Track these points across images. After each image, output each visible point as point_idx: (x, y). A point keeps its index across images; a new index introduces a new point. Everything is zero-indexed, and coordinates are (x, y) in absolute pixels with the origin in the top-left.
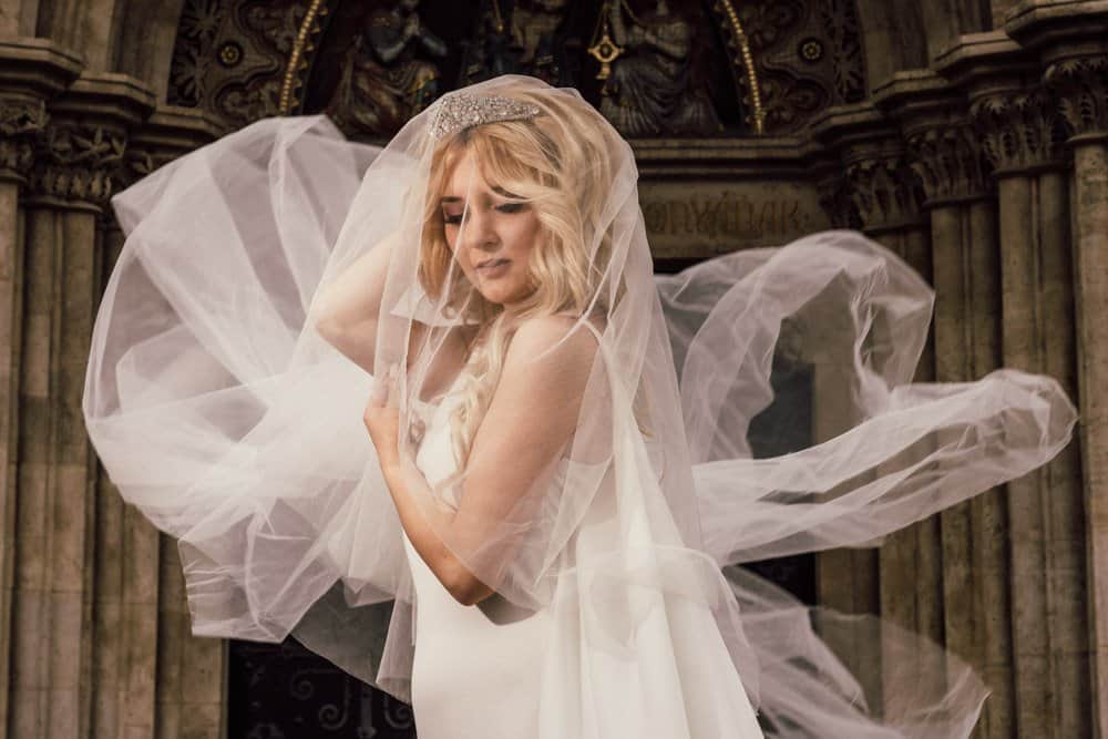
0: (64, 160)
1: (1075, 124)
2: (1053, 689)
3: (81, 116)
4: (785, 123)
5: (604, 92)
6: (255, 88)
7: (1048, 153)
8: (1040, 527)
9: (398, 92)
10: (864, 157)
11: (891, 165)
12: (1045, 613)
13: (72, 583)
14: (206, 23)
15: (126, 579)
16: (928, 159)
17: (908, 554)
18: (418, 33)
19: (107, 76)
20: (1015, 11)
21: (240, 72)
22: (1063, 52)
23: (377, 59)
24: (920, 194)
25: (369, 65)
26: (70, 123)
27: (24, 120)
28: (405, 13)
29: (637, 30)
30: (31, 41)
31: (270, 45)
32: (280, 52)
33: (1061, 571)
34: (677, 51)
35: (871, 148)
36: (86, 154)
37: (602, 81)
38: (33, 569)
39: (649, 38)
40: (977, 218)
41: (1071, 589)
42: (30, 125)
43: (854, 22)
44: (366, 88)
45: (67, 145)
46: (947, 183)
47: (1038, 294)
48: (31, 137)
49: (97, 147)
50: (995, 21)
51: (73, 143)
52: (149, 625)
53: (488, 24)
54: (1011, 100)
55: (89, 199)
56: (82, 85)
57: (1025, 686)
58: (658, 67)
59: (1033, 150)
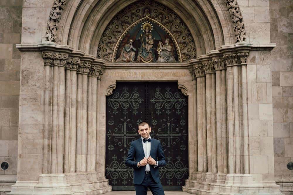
0: (83, 67)
1: (227, 64)
2: (222, 142)
3: (85, 61)
4: (185, 61)
5: (159, 56)
6: (109, 55)
7: (223, 67)
8: (221, 120)
9: (129, 56)
10: (196, 66)
11: (200, 68)
12: (221, 132)
13: (85, 127)
14: (102, 46)
15: (92, 125)
16: (206, 67)
17: (202, 122)
18: (132, 47)
19: (88, 55)
20: (219, 47)
21: (107, 53)
22: (226, 53)
23: (126, 51)
24: (204, 72)
25: (125, 52)
26: (83, 62)
27: (77, 62)
28: (130, 45)
29: (164, 47)
30: (78, 50)
31: (111, 49)
32: (112, 50)
33: (224, 126)
34: (170, 50)
35: (197, 65)
36: (85, 66)
37: (159, 55)
38: (79, 125)
39: (166, 48)
40: (213, 76)
41: (225, 129)
42: (78, 63)
44: (125, 56)
45: (83, 65)
46: (208, 71)
47: (221, 88)
48: (78, 64)
49: (87, 65)
50: (216, 48)
51: (83, 64)
52: (95, 132)
53: (142, 46)
54: (218, 59)
55: (86, 72)
56: (85, 56)
57: (218, 142)
58: (167, 52)
59: (221, 67)
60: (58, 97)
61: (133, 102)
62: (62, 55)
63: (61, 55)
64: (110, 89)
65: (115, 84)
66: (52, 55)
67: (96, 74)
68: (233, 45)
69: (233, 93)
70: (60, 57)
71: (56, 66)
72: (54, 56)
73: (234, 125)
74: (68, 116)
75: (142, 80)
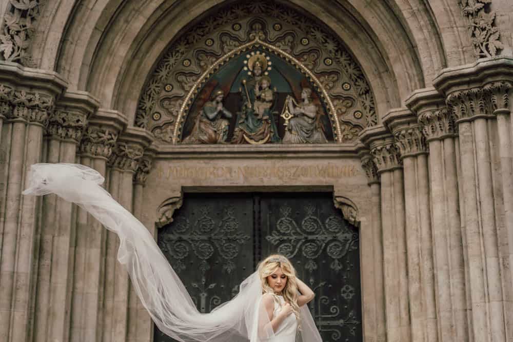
0: (95, 141)
1: (459, 115)
2: (454, 323)
3: (101, 125)
4: (350, 139)
5: (286, 129)
6: (165, 128)
7: (447, 131)
8: (447, 265)
9: (215, 129)
10: (378, 144)
11: (388, 147)
12: (450, 296)
14: (148, 104)
15: (115, 293)
16: (402, 141)
17: (396, 283)
18: (222, 109)
19: (109, 111)
20: (435, 76)
21: (160, 123)
22: (454, 89)
23: (208, 118)
24: (399, 155)
25: (205, 120)
26: (97, 128)
27: (78, 121)
28: (218, 103)
29: (298, 108)
31: (171, 113)
32: (173, 116)
33: (456, 280)
34: (312, 115)
35: (381, 142)
36: (102, 139)
37: (286, 126)
38: (79, 285)
40: (421, 160)
41: (460, 286)
42: (80, 123)
43: (373, 104)
44: (204, 128)
45: (95, 135)
46: (409, 149)
47: (444, 181)
48: (81, 128)
49: (106, 137)
51: (97, 134)
52: (123, 310)
53: (246, 106)
54: (433, 112)
55: (103, 155)
57: (444, 323)
58: (305, 120)
59: (442, 130)
60: (19, 200)
61: (224, 242)
62: (37, 96)
63: (34, 94)
64: (165, 208)
65: (179, 195)
66: (9, 93)
67: (130, 165)
69: (477, 187)
70: (30, 100)
71: (21, 122)
72: (15, 96)
73: (483, 271)
74: (47, 256)
75: (246, 184)
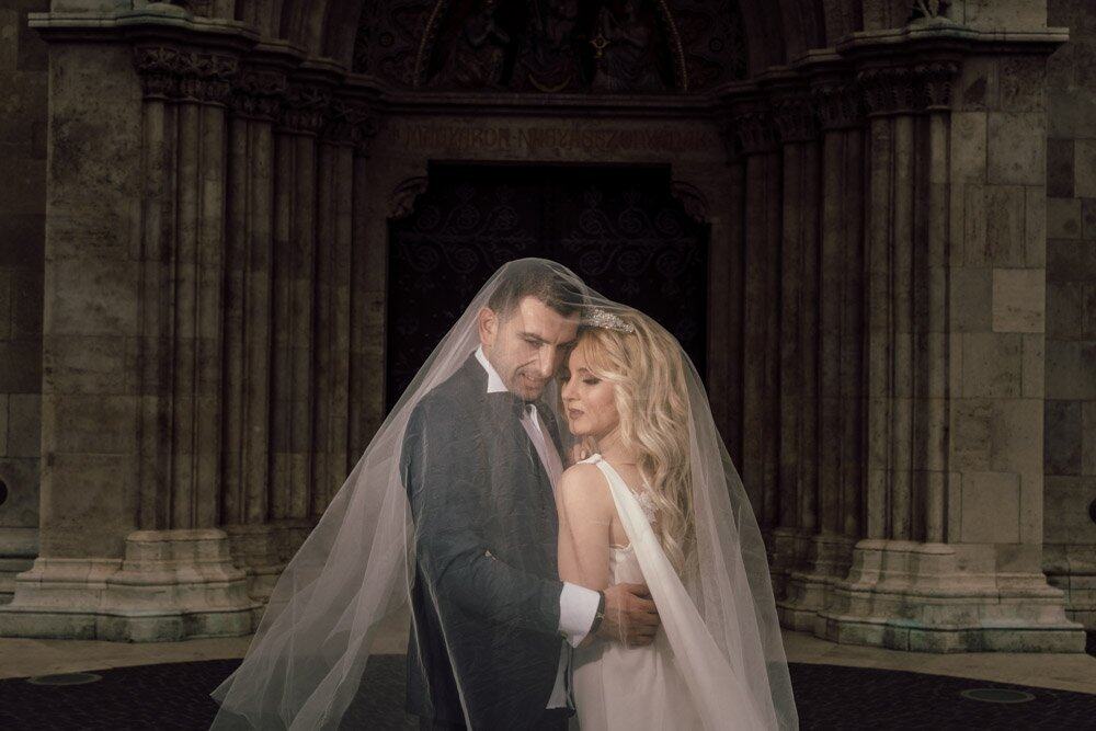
0: (297, 106)
1: (873, 106)
2: (842, 416)
3: (305, 82)
4: (701, 87)
5: (598, 65)
6: (400, 60)
7: (854, 119)
8: (838, 327)
9: (482, 64)
10: (746, 111)
11: (761, 117)
12: (839, 374)
13: (304, 344)
14: (373, 22)
15: (332, 339)
16: (783, 116)
17: (761, 331)
18: (493, 30)
19: (320, 59)
20: (842, 39)
21: (393, 51)
22: (869, 64)
23: (470, 44)
24: (778, 135)
25: (465, 48)
26: (300, 86)
27: (274, 87)
28: (486, 18)
30: (277, 41)
31: (409, 35)
32: (415, 39)
33: (849, 352)
34: (641, 43)
35: (751, 106)
36: (307, 103)
37: (597, 60)
38: (282, 337)
39: (625, 35)
40: (810, 151)
41: (854, 363)
42: (278, 89)
43: (742, 30)
44: (464, 61)
45: (296, 98)
46: (794, 130)
47: (844, 198)
48: (279, 96)
49: (313, 99)
50: (829, 41)
51: (301, 96)
52: (345, 364)
54: (835, 88)
55: (309, 129)
56: (307, 64)
57: (826, 414)
58: (630, 52)
59: (846, 117)
60: (197, 228)
61: (495, 247)
62: (214, 60)
63: (210, 58)
64: (403, 194)
65: (425, 173)
66: (173, 60)
67: (350, 135)
68: (897, 31)
69: (891, 223)
70: (204, 68)
71: (191, 103)
72: (181, 62)
74: (238, 303)
75: (532, 159)
